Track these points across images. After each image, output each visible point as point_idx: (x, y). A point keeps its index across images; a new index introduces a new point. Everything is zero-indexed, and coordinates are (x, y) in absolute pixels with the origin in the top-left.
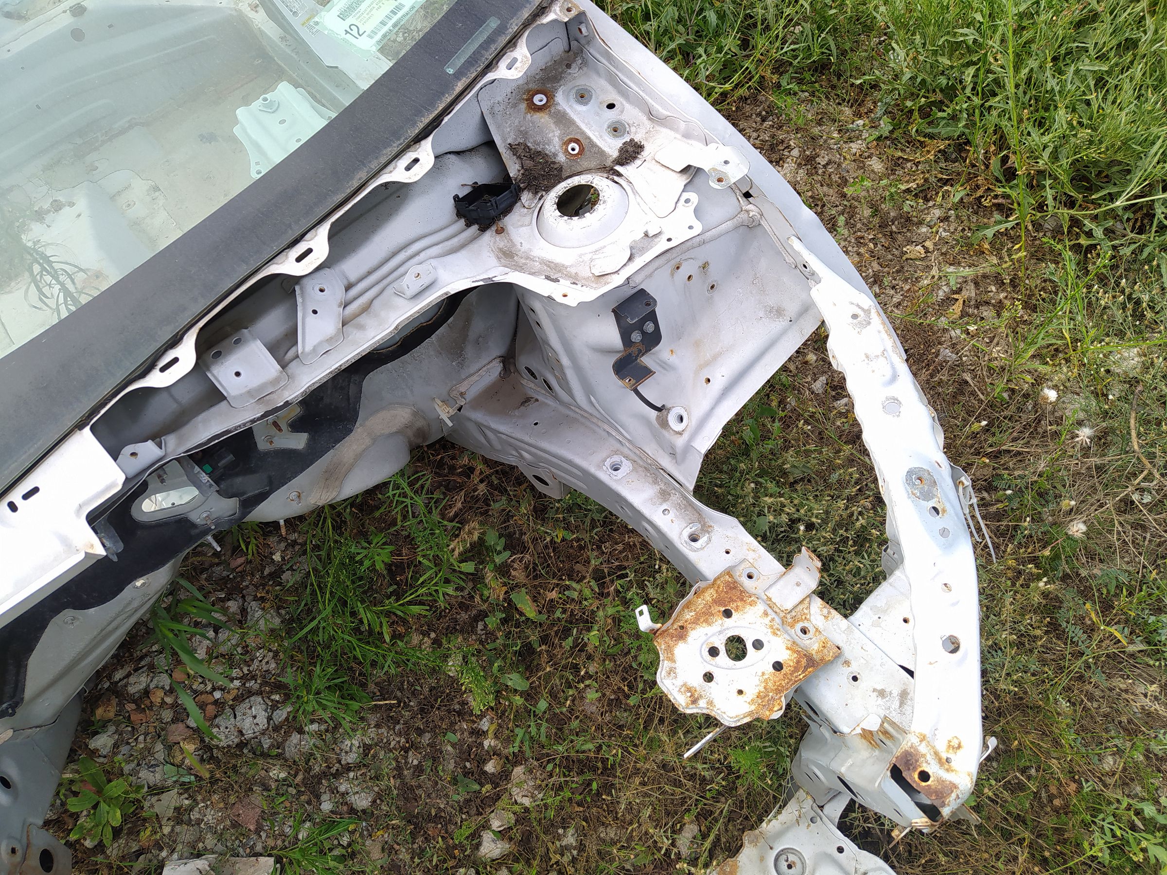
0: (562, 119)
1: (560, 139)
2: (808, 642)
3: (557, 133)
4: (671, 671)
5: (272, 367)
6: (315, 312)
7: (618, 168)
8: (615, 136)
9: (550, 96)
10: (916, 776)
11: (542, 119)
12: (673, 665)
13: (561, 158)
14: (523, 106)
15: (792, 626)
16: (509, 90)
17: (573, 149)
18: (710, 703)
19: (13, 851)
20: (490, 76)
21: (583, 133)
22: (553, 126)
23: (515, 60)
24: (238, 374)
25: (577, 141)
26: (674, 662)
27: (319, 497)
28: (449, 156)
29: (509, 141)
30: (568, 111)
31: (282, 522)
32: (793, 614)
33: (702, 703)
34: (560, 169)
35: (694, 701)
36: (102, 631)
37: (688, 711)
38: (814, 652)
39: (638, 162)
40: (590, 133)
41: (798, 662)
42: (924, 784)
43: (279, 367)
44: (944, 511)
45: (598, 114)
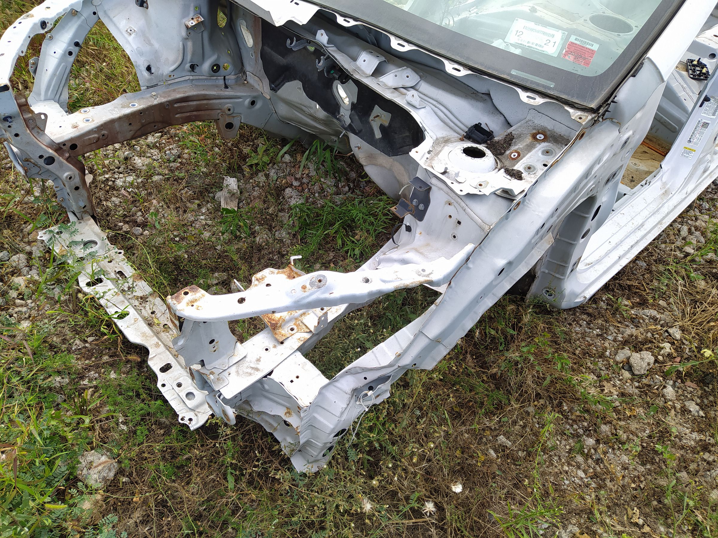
0: (530, 148)
1: (518, 149)
2: (286, 330)
3: (521, 146)
4: (273, 273)
5: (370, 71)
6: (396, 76)
7: (503, 170)
8: (525, 168)
9: (543, 141)
10: (187, 290)
11: (529, 140)
12: (276, 273)
13: (508, 152)
14: (534, 131)
15: (295, 324)
16: (542, 124)
17: (514, 156)
18: (256, 285)
19: (229, 110)
20: (519, 91)
21: (524, 156)
22: (525, 144)
23: (535, 99)
24: (364, 61)
25: (519, 155)
26: (277, 274)
27: (361, 157)
28: (503, 117)
29: (513, 132)
30: (536, 149)
31: (352, 153)
32: (301, 324)
33: (257, 282)
34: (502, 154)
35: (257, 280)
36: (301, 104)
37: (253, 278)
38: (280, 331)
39: (509, 177)
40: (524, 159)
41: (274, 320)
42: (183, 293)
43: (371, 73)
44: (305, 292)
45: (538, 161)
